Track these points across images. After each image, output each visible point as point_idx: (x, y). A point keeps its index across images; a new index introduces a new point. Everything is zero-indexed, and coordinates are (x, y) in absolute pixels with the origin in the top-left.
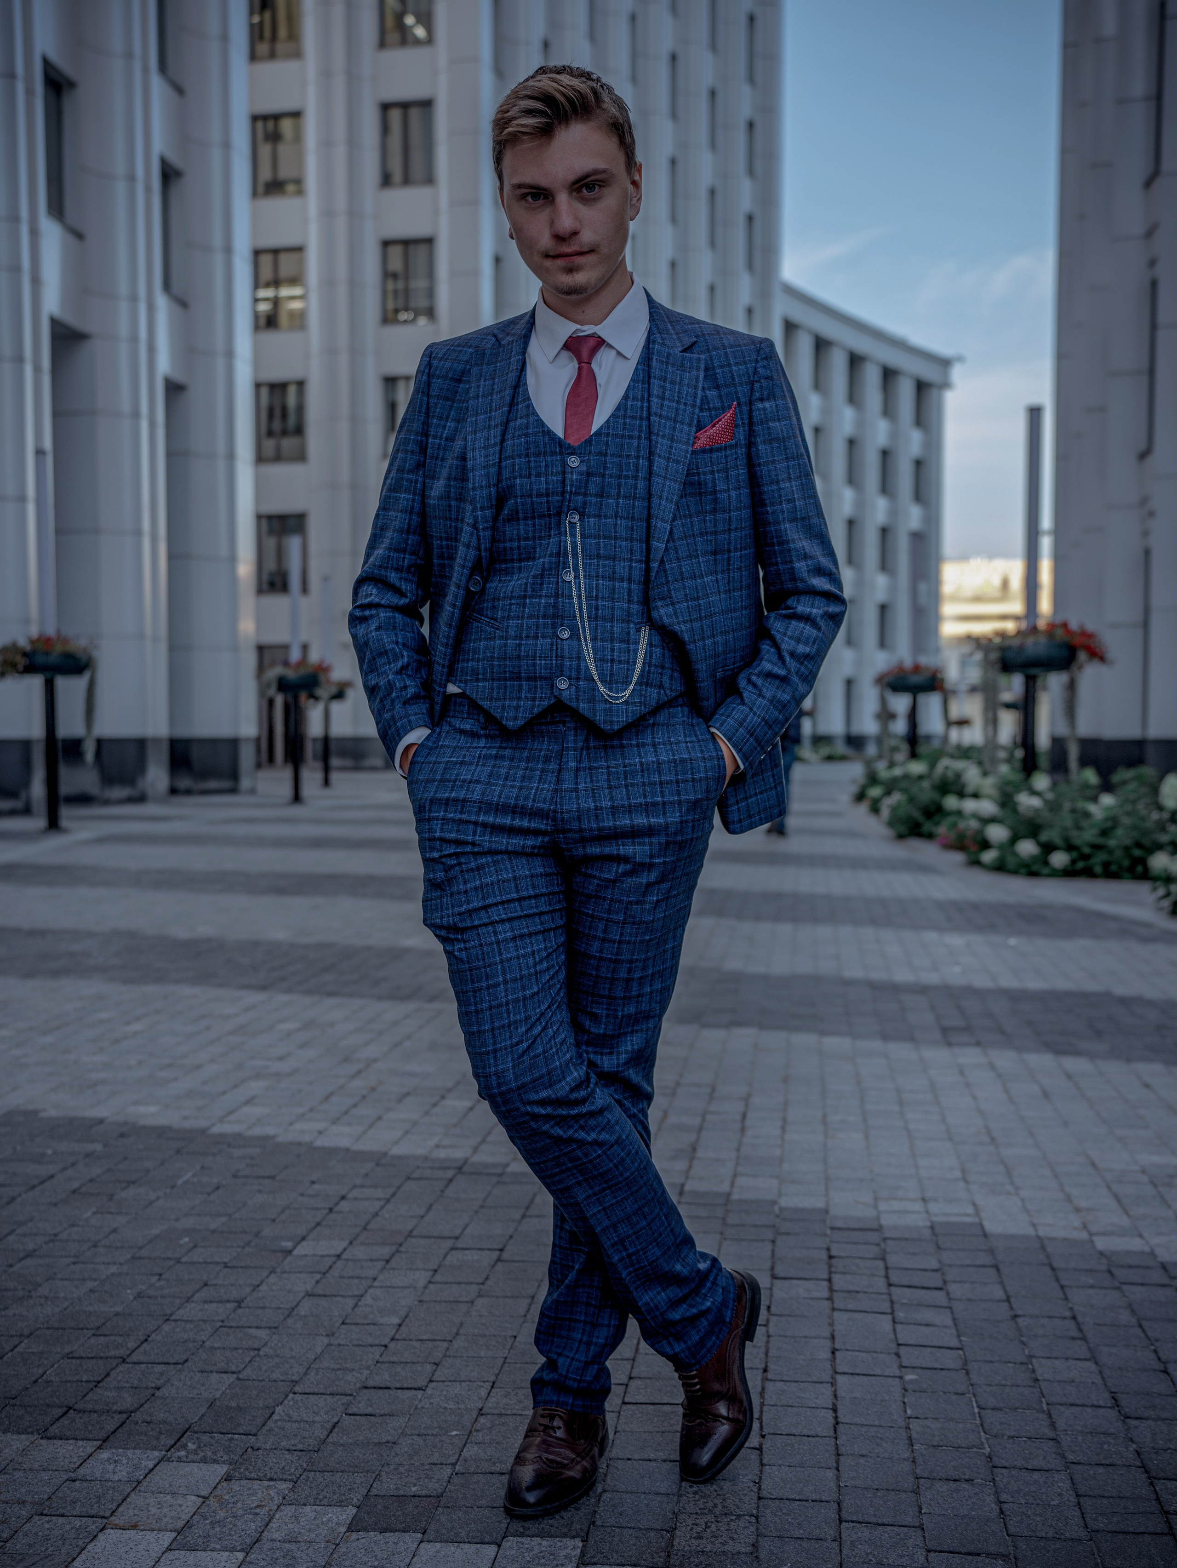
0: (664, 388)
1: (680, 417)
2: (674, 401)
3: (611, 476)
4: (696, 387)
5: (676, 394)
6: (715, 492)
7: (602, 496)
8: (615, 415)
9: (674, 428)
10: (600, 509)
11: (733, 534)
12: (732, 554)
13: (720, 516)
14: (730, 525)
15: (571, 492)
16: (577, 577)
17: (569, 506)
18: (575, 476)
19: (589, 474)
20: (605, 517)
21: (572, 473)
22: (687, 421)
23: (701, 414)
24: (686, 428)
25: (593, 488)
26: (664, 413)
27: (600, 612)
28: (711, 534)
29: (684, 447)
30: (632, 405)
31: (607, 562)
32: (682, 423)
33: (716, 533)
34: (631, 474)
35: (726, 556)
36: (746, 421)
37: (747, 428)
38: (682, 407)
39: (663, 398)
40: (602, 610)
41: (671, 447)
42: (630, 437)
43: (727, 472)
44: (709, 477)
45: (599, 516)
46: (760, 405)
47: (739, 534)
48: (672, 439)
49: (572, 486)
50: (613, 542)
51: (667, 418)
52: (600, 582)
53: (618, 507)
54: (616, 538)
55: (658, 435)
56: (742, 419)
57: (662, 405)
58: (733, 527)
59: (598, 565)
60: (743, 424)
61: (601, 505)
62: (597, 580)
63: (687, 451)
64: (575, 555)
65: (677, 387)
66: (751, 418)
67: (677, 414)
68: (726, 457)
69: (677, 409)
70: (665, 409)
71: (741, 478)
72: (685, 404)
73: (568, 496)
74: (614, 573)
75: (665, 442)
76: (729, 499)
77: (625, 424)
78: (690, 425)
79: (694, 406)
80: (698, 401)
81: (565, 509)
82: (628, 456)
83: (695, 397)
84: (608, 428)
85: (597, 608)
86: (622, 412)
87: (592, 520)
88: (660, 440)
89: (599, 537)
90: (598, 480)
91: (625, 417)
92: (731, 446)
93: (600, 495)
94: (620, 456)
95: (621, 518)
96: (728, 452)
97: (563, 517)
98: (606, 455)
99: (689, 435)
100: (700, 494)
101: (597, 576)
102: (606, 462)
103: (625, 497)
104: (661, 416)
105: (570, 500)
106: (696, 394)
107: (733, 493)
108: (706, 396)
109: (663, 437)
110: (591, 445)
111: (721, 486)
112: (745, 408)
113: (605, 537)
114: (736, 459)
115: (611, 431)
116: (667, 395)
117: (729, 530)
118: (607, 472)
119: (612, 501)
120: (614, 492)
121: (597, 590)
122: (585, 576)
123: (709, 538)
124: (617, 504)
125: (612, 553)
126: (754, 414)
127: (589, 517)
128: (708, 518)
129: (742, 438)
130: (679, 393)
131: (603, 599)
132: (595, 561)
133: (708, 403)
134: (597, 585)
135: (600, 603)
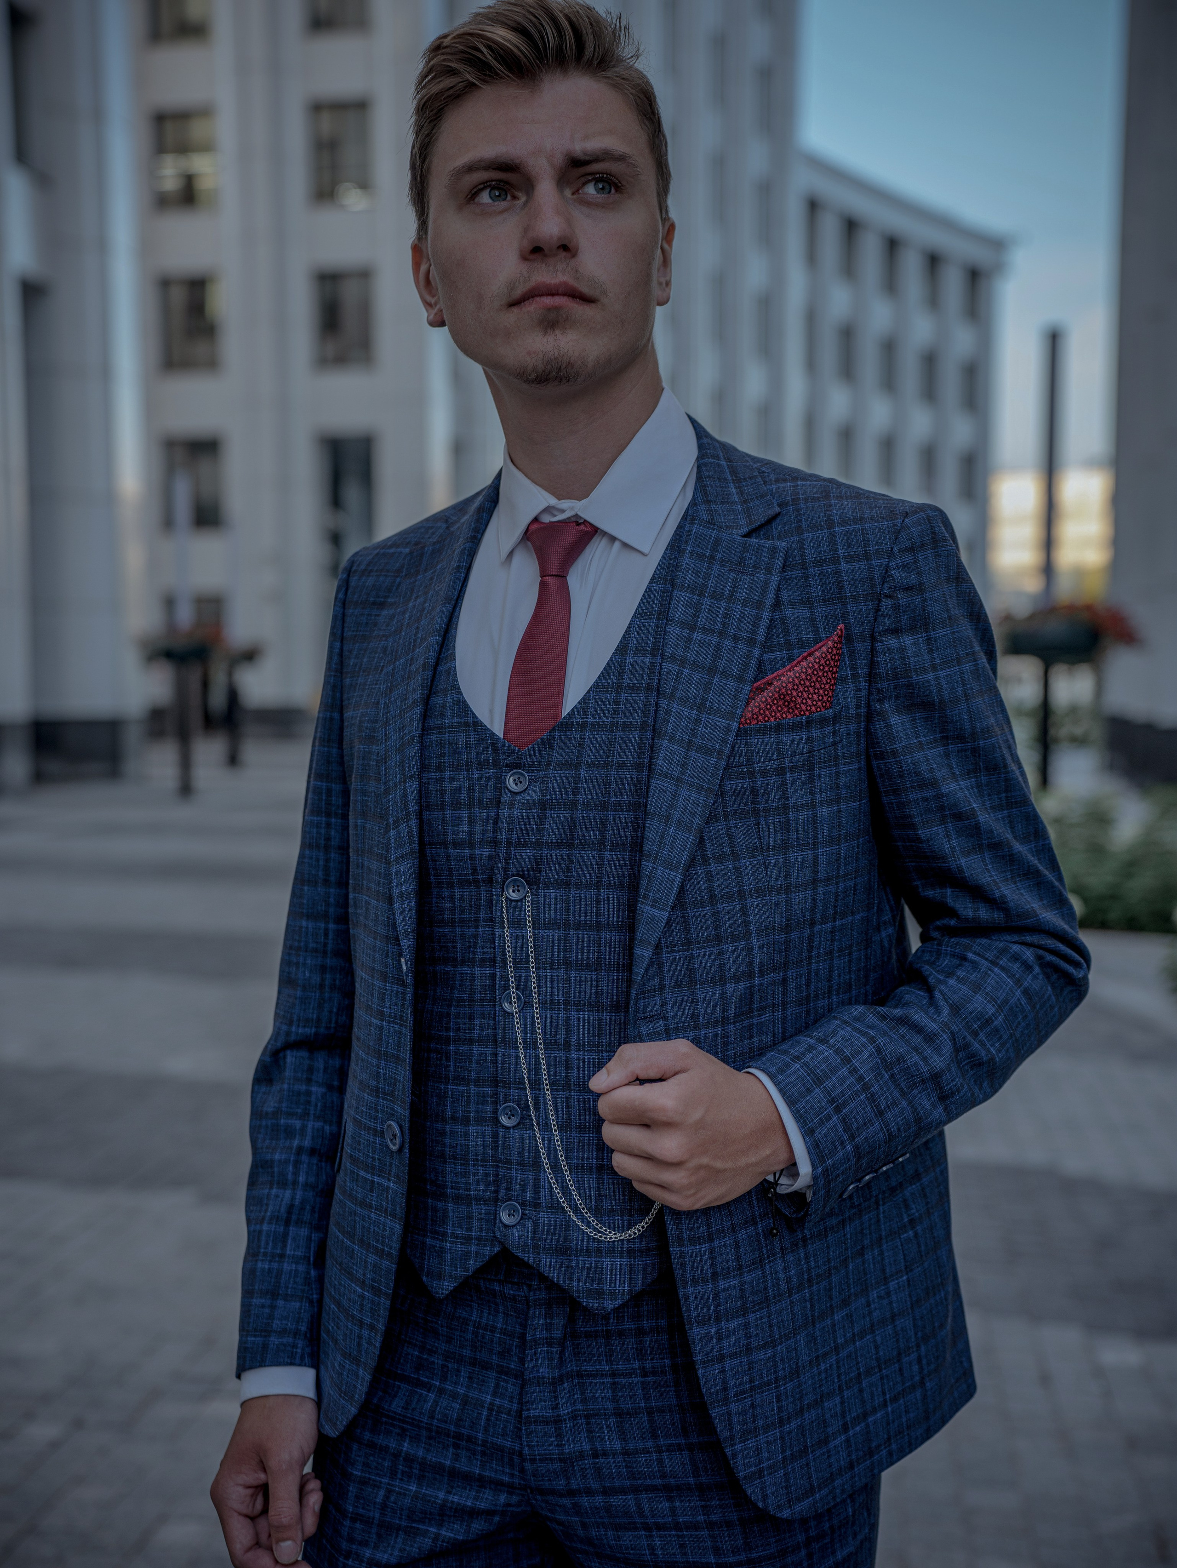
0: (697, 608)
1: (722, 664)
2: (713, 631)
3: (586, 805)
4: (759, 605)
5: (719, 619)
6: (785, 808)
7: (570, 845)
8: (597, 687)
9: (707, 686)
10: (569, 870)
11: (821, 890)
12: (817, 928)
13: (795, 856)
14: (816, 872)
15: (509, 843)
16: (526, 1005)
17: (506, 869)
18: (516, 813)
19: (543, 806)
20: (578, 885)
21: (511, 805)
22: (735, 670)
23: (767, 656)
24: (732, 684)
25: (552, 830)
26: (691, 656)
27: (574, 1073)
28: (779, 890)
29: (723, 722)
30: (633, 664)
31: (585, 975)
32: (725, 674)
33: (788, 889)
34: (625, 798)
35: (807, 934)
36: (863, 671)
37: (863, 685)
38: (729, 643)
39: (692, 628)
40: (579, 1069)
41: (697, 721)
42: (626, 727)
43: (811, 769)
44: (773, 780)
45: (567, 885)
46: (892, 642)
47: (832, 889)
48: (700, 706)
49: (510, 831)
50: (593, 934)
51: (695, 666)
52: (573, 1014)
53: (601, 865)
54: (598, 927)
55: (673, 698)
56: (854, 667)
57: (689, 640)
58: (821, 875)
59: (567, 981)
60: (855, 676)
61: (571, 862)
62: (567, 1010)
63: (728, 729)
64: (521, 963)
65: (724, 604)
66: (872, 664)
67: (717, 657)
68: (810, 741)
69: (718, 648)
70: (694, 647)
71: (842, 780)
72: (736, 638)
73: (503, 850)
74: (599, 994)
75: (686, 711)
76: (814, 822)
77: (617, 703)
78: (740, 680)
79: (751, 642)
80: (762, 631)
81: (498, 877)
82: (621, 765)
83: (756, 625)
84: (585, 713)
85: (568, 1067)
86: (613, 679)
87: (553, 893)
88: (675, 707)
89: (566, 925)
90: (564, 814)
91: (619, 688)
92: (823, 722)
93: (568, 843)
94: (606, 765)
95: (608, 886)
96: (815, 732)
97: (496, 891)
98: (578, 766)
99: (736, 698)
100: (756, 812)
101: (567, 1003)
102: (577, 778)
103: (614, 846)
104: (683, 662)
105: (508, 859)
106: (758, 618)
107: (824, 811)
108: (783, 620)
109: (683, 701)
110: (551, 748)
111: (798, 796)
112: (862, 647)
113: (578, 926)
114: (835, 744)
115: (590, 720)
116: (701, 621)
117: (815, 881)
118: (580, 798)
119: (590, 855)
120: (593, 835)
121: (568, 1031)
122: (542, 1003)
123: (775, 899)
124: (600, 858)
125: (593, 956)
126: (880, 658)
127: (547, 885)
128: (772, 860)
129: (851, 703)
130: (726, 616)
131: (580, 1047)
132: (562, 973)
133: (787, 632)
134: (567, 1020)
135: (573, 1055)
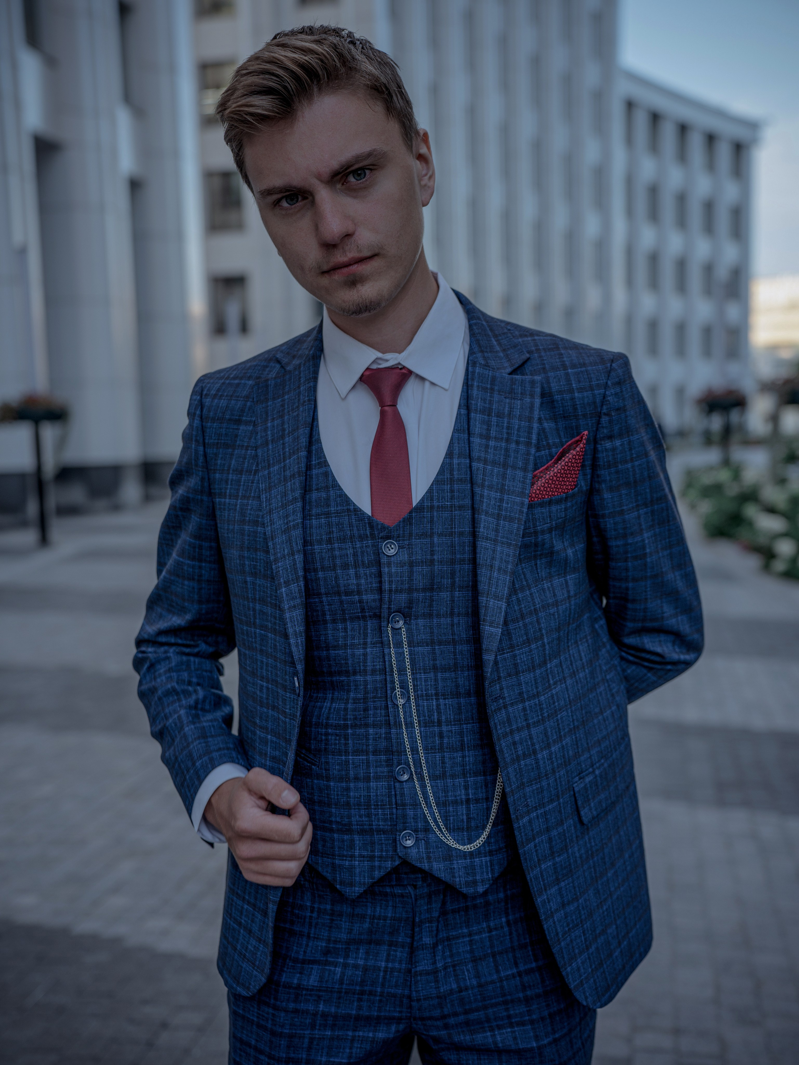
0: (489, 424)
1: (511, 461)
3: (440, 562)
4: (530, 419)
5: (505, 431)
7: (432, 589)
8: (438, 481)
9: (504, 476)
10: (431, 606)
15: (390, 591)
17: (389, 608)
18: (393, 568)
19: (410, 563)
20: (438, 616)
21: (389, 564)
22: (520, 464)
24: (520, 474)
25: (419, 580)
26: (490, 457)
27: (445, 740)
29: (518, 499)
31: (447, 675)
32: (514, 467)
34: (466, 556)
37: (589, 471)
38: (513, 446)
39: (488, 438)
40: (449, 736)
41: (501, 500)
42: (461, 508)
45: (430, 616)
46: (608, 444)
48: (502, 490)
49: (390, 580)
50: (451, 647)
51: (494, 463)
52: (442, 701)
53: (453, 601)
55: (483, 486)
57: (487, 447)
59: (436, 680)
61: (432, 601)
62: (437, 699)
63: (522, 504)
64: (403, 670)
65: (506, 420)
67: (507, 456)
69: (507, 450)
70: (491, 451)
72: (518, 443)
73: (387, 594)
74: (457, 687)
75: (493, 494)
77: (452, 491)
78: (525, 470)
79: (528, 444)
80: (534, 437)
81: (385, 613)
82: (461, 534)
83: (530, 433)
84: (432, 499)
85: (441, 737)
86: (447, 475)
87: (421, 622)
88: (486, 492)
89: (432, 643)
90: (425, 569)
93: (430, 588)
94: (451, 534)
95: (458, 615)
97: (384, 624)
98: (431, 535)
99: (524, 482)
100: (535, 557)
101: (437, 694)
102: (432, 544)
103: (461, 588)
104: (486, 462)
105: (390, 600)
106: (531, 428)
108: (544, 430)
109: (491, 487)
110: (412, 523)
113: (440, 643)
115: (436, 504)
116: (493, 433)
118: (436, 557)
119: (445, 595)
120: (446, 582)
121: (439, 713)
124: (452, 597)
125: (452, 662)
126: (600, 456)
127: (417, 618)
130: (508, 428)
131: (448, 722)
132: (432, 675)
133: (546, 438)
134: (438, 706)
135: (445, 728)
